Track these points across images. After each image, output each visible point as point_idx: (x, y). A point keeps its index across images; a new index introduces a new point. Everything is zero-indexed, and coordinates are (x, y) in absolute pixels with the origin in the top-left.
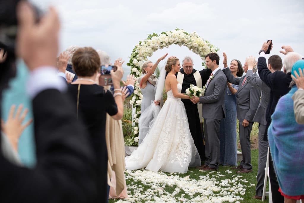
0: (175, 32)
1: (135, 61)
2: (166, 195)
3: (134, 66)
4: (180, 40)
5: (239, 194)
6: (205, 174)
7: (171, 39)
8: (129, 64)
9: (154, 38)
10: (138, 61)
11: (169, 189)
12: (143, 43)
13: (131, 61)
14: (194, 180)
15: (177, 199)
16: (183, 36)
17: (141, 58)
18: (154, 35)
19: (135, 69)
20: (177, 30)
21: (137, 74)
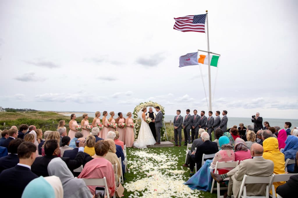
0: (149, 102)
1: (135, 112)
2: (149, 162)
3: (135, 114)
4: (151, 105)
5: (176, 160)
6: (162, 152)
7: (148, 105)
8: (133, 114)
9: (142, 104)
10: (137, 112)
11: (150, 159)
12: (138, 106)
13: (134, 112)
14: (158, 155)
15: (153, 164)
16: (152, 103)
17: (137, 111)
18: (142, 103)
19: (135, 115)
20: (150, 101)
21: (136, 117)
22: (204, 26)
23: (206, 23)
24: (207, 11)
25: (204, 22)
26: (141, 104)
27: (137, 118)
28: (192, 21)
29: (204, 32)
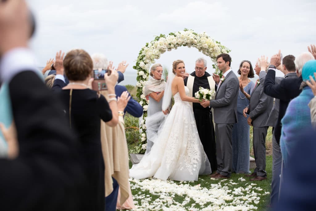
0: (183, 33)
1: (142, 64)
2: (176, 205)
3: (141, 69)
4: (189, 41)
5: (252, 203)
6: (216, 182)
7: (180, 41)
8: (135, 68)
9: (161, 39)
10: (145, 64)
11: (179, 199)
12: (150, 45)
13: (138, 64)
14: (205, 189)
15: (187, 209)
16: (192, 36)
17: (148, 61)
18: (162, 36)
19: (142, 73)
20: (186, 30)
21: (144, 77)
26: (157, 39)
27: (145, 79)
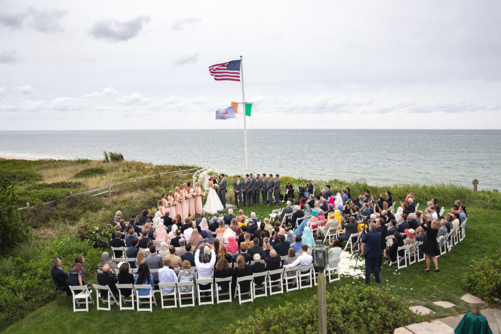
22: (239, 73)
23: (241, 70)
24: (241, 57)
25: (239, 68)
28: (226, 68)
29: (239, 80)
